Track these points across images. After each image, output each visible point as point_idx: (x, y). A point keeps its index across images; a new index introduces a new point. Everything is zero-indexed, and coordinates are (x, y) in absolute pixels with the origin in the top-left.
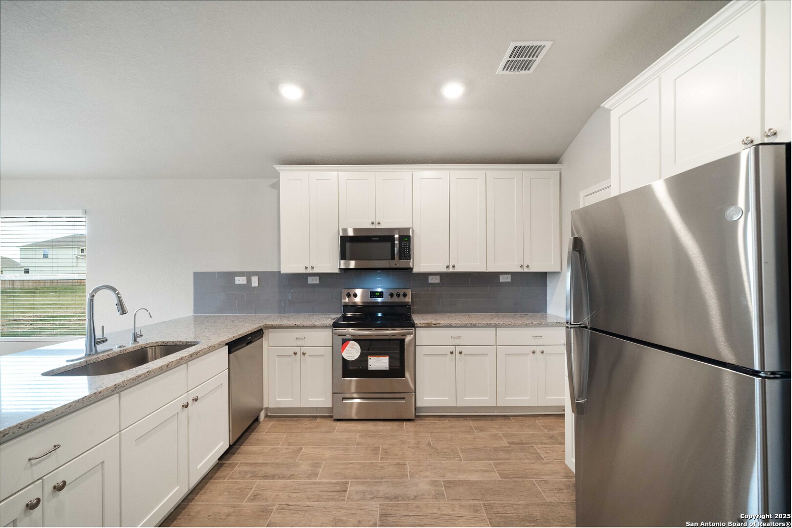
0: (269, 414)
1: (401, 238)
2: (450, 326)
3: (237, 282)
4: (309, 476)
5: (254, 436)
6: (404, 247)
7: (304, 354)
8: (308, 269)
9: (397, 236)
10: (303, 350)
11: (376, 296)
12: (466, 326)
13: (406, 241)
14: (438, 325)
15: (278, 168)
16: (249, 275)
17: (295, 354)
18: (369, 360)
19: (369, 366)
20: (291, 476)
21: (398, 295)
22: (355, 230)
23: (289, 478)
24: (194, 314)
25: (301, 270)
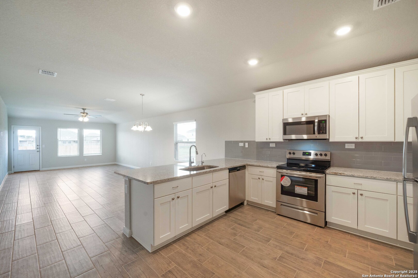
0: (249, 204)
1: (320, 122)
2: (353, 176)
3: (240, 145)
4: (255, 230)
5: (240, 209)
6: (322, 127)
7: (263, 179)
8: (268, 139)
9: (316, 121)
10: (263, 177)
11: (306, 154)
12: (366, 178)
13: (323, 123)
14: (343, 175)
15: (255, 93)
16: (244, 142)
17: (259, 178)
18: (296, 188)
19: (295, 191)
20: (249, 227)
21: (321, 155)
22: (293, 119)
23: (248, 228)
24: (225, 157)
25: (265, 140)
